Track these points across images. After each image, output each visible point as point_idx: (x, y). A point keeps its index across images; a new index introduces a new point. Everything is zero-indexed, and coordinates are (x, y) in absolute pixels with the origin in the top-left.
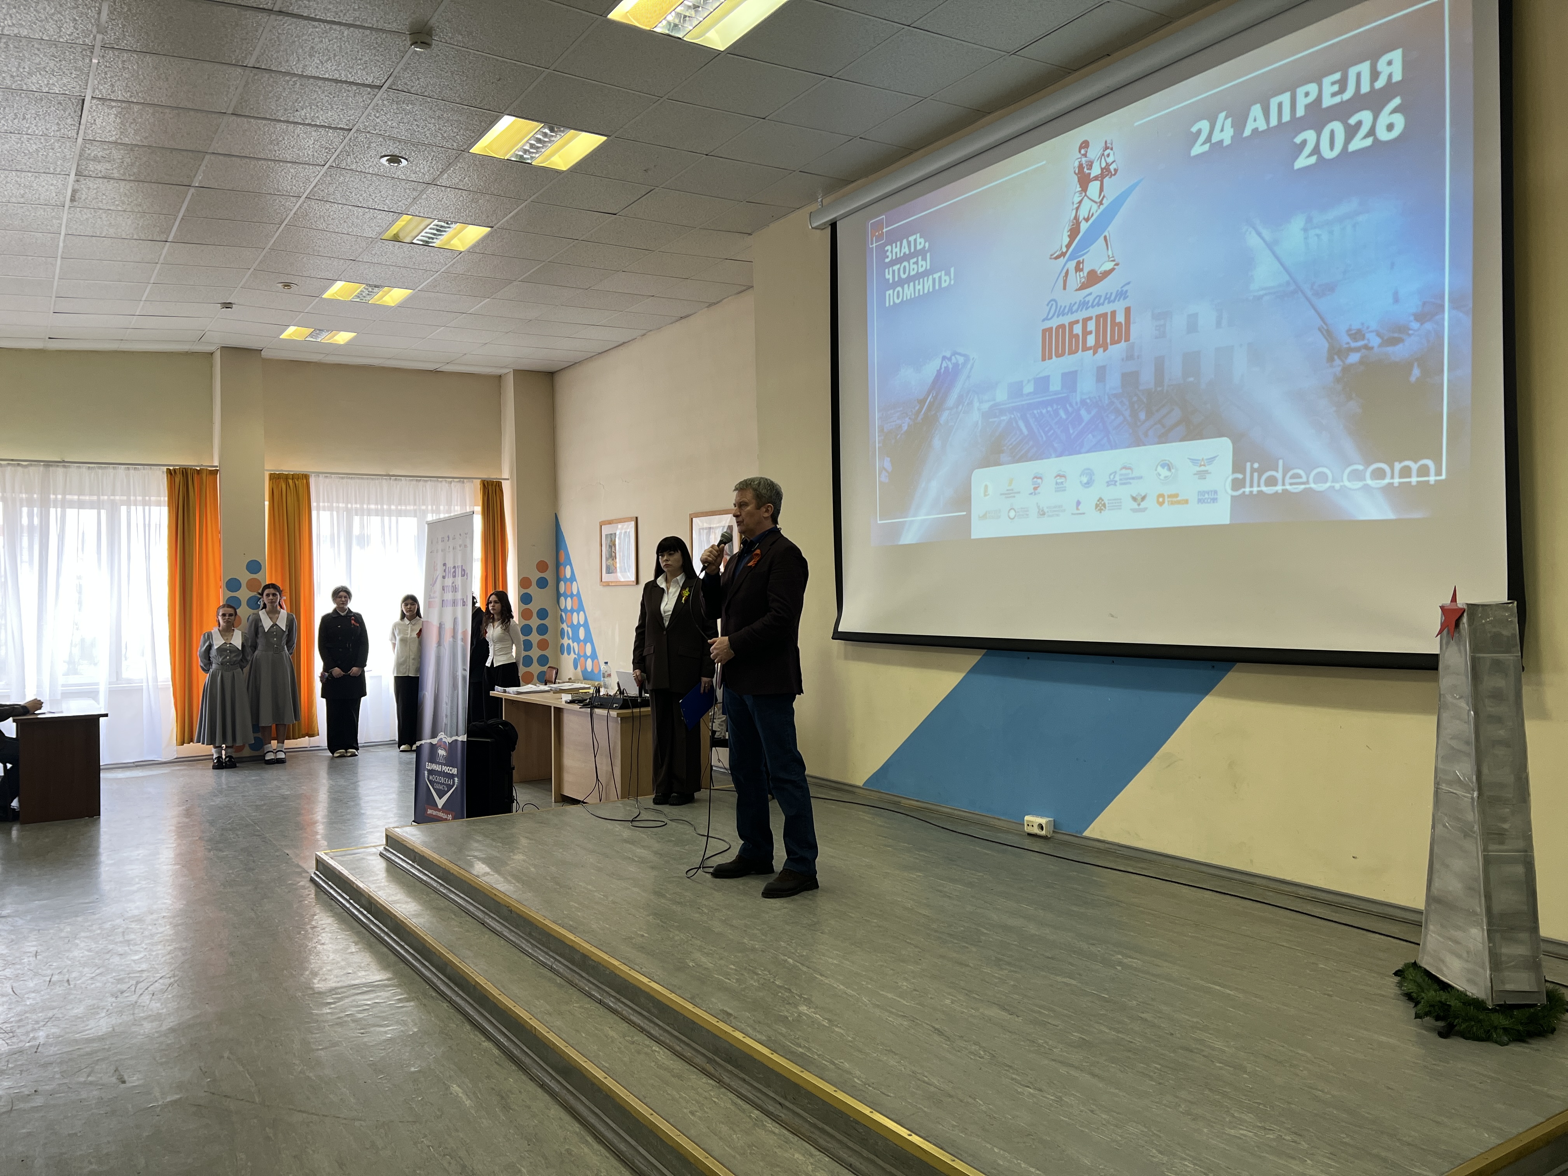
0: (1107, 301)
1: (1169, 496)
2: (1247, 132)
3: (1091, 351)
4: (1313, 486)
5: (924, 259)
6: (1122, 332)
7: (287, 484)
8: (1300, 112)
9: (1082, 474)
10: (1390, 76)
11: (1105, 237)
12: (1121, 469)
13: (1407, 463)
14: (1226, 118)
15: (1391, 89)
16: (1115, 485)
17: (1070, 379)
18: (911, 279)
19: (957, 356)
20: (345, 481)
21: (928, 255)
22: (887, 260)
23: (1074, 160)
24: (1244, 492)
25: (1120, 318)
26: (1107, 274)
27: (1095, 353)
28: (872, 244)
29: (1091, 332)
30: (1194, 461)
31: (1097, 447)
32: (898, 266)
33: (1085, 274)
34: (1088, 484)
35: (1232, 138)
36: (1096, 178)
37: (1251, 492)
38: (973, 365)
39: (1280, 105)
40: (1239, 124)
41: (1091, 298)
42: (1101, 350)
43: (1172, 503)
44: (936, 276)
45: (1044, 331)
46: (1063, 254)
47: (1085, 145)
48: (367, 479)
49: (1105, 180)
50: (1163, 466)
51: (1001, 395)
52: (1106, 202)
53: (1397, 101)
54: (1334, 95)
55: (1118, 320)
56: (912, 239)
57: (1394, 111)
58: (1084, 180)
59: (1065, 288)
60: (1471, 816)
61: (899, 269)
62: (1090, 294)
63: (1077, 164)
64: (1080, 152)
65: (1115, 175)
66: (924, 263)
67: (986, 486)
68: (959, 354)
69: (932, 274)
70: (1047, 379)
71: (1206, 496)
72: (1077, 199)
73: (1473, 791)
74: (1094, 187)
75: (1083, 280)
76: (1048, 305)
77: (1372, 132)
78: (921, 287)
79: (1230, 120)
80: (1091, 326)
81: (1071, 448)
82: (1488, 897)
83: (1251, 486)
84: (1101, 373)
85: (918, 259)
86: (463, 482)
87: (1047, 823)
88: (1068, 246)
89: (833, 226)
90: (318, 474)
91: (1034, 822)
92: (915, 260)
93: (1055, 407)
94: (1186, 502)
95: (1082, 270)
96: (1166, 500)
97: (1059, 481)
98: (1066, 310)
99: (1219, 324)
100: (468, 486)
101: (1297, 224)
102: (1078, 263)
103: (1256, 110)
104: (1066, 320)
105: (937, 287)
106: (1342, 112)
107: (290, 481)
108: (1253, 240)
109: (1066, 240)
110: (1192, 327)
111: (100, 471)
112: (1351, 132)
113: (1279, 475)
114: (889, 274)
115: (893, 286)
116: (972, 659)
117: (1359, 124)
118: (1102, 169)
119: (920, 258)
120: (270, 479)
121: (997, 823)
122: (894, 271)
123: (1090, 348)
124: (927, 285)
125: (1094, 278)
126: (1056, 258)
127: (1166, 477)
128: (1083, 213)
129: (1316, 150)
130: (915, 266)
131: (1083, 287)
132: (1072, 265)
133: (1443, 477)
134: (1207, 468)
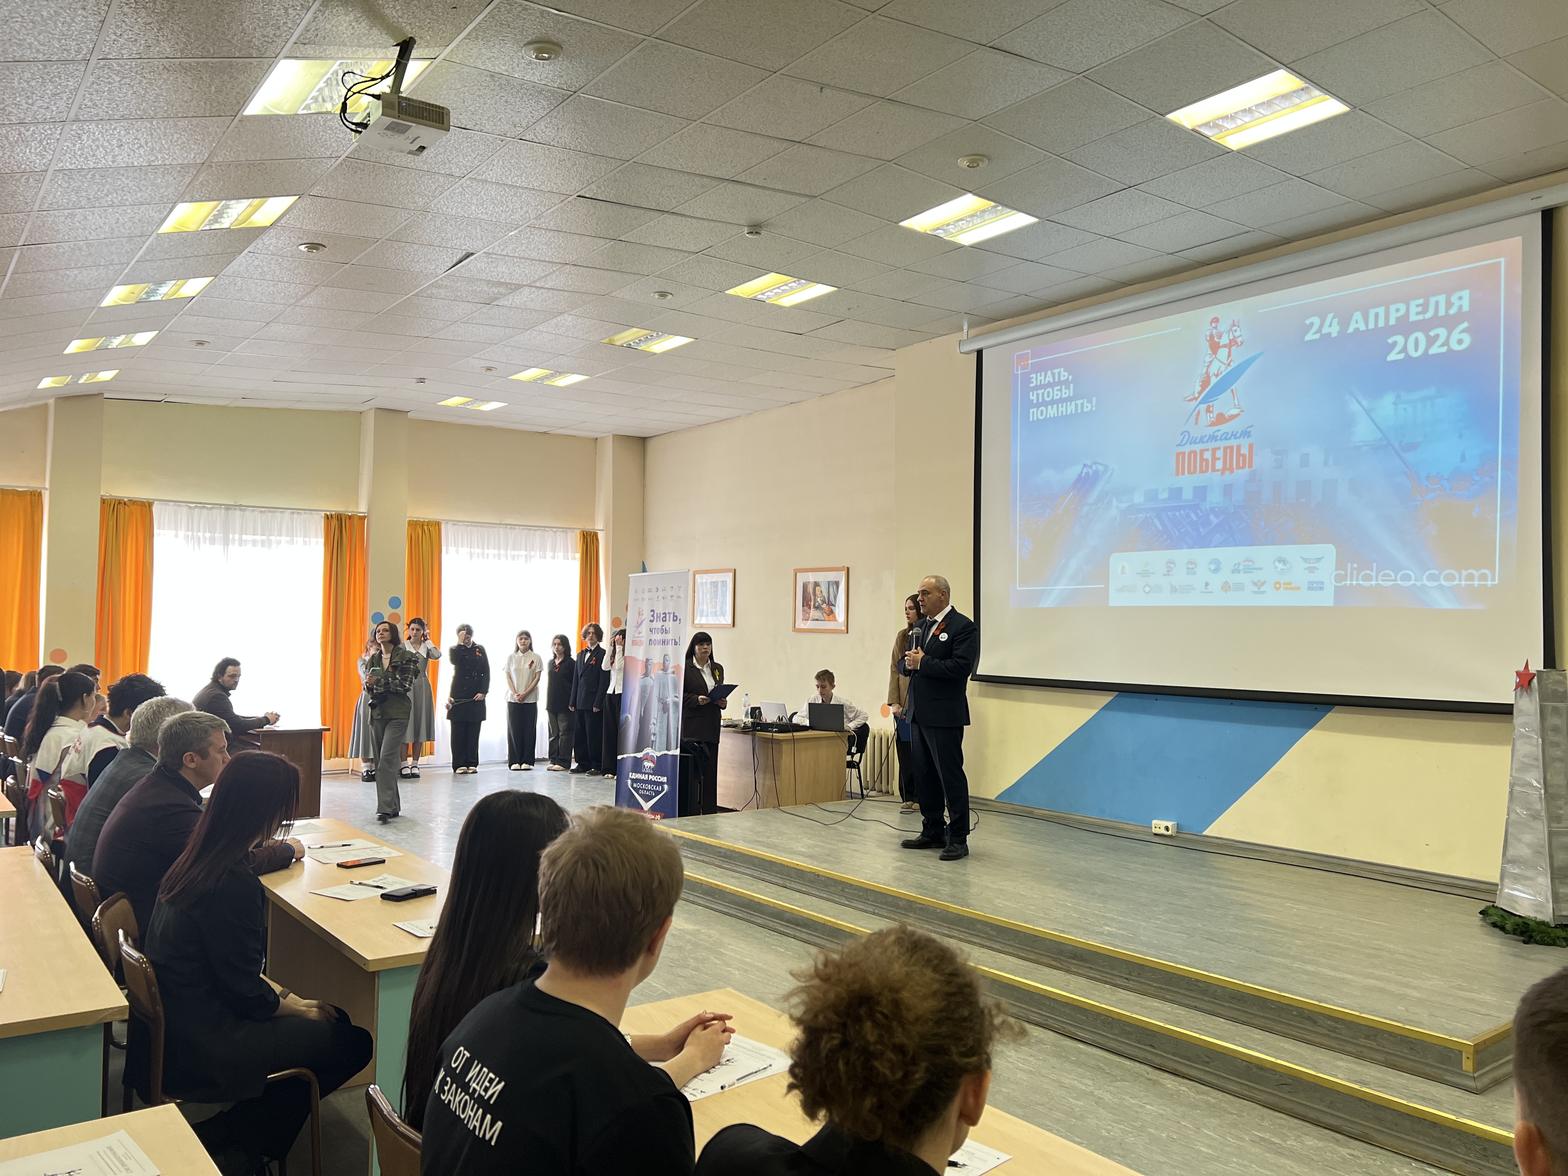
0: (1233, 437)
1: (1284, 584)
2: (1351, 330)
3: (1220, 472)
4: (1399, 582)
5: (1068, 388)
6: (1246, 461)
7: (423, 530)
8: (1392, 322)
9: (1211, 563)
10: (1461, 307)
11: (1232, 391)
12: (1244, 561)
13: (1470, 571)
14: (1334, 318)
15: (1460, 317)
16: (1239, 573)
17: (1201, 492)
18: (1053, 402)
19: (1097, 465)
20: (469, 528)
21: (1072, 385)
22: (1031, 385)
23: (1207, 330)
24: (1346, 584)
25: (1245, 451)
26: (1233, 417)
27: (1223, 473)
28: (1017, 370)
29: (1219, 459)
30: (1305, 560)
31: (1224, 544)
32: (1043, 391)
33: (1215, 416)
34: (1216, 571)
35: (1338, 332)
36: (1225, 346)
37: (1351, 584)
38: (1112, 474)
39: (1377, 315)
40: (1344, 323)
41: (1219, 434)
42: (1227, 473)
43: (1287, 589)
44: (1079, 402)
45: (1178, 454)
46: (1196, 399)
47: (1216, 320)
48: (488, 527)
49: (1232, 348)
50: (1279, 561)
51: (1138, 498)
52: (1233, 365)
53: (1465, 325)
54: (1418, 314)
55: (1242, 452)
56: (1056, 371)
57: (1463, 331)
58: (1215, 347)
59: (1196, 423)
60: (1539, 806)
61: (1043, 394)
62: (1219, 430)
63: (1208, 333)
64: (1211, 324)
65: (1241, 345)
66: (1067, 391)
67: (1123, 567)
68: (1099, 464)
69: (1075, 400)
70: (1180, 489)
71: (1315, 585)
72: (1208, 359)
73: (1541, 789)
74: (1223, 353)
75: (1212, 420)
76: (1181, 434)
77: (1446, 343)
78: (1064, 409)
79: (1336, 320)
80: (1220, 454)
81: (1203, 542)
82: (1551, 857)
83: (1351, 580)
84: (1228, 490)
85: (1061, 388)
86: (566, 532)
87: (1173, 825)
88: (1200, 393)
89: (980, 353)
90: (447, 522)
91: (1159, 825)
92: (1059, 388)
93: (1187, 510)
94: (1298, 588)
95: (1212, 412)
96: (1282, 586)
97: (1190, 566)
98: (1198, 441)
99: (1326, 463)
100: (570, 535)
101: (1388, 401)
102: (1209, 407)
103: (1358, 315)
104: (1197, 447)
105: (1079, 411)
106: (1424, 326)
107: (426, 528)
108: (1355, 407)
109: (1198, 389)
110: (1305, 461)
111: (270, 514)
112: (1431, 341)
113: (1374, 574)
114: (1033, 395)
115: (1038, 405)
116: (1105, 699)
117: (1437, 336)
118: (1230, 340)
119: (1063, 387)
120: (409, 525)
121: (1125, 826)
122: (1038, 395)
123: (1218, 470)
124: (1071, 408)
125: (1221, 419)
126: (1191, 400)
127: (1282, 569)
128: (1213, 370)
129: (1404, 350)
130: (1059, 393)
131: (1213, 424)
132: (1203, 407)
133: (1496, 582)
134: (1316, 565)
